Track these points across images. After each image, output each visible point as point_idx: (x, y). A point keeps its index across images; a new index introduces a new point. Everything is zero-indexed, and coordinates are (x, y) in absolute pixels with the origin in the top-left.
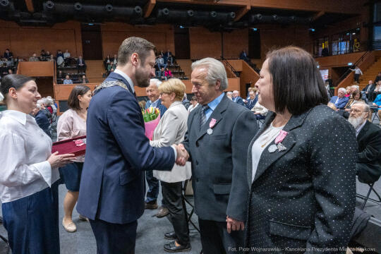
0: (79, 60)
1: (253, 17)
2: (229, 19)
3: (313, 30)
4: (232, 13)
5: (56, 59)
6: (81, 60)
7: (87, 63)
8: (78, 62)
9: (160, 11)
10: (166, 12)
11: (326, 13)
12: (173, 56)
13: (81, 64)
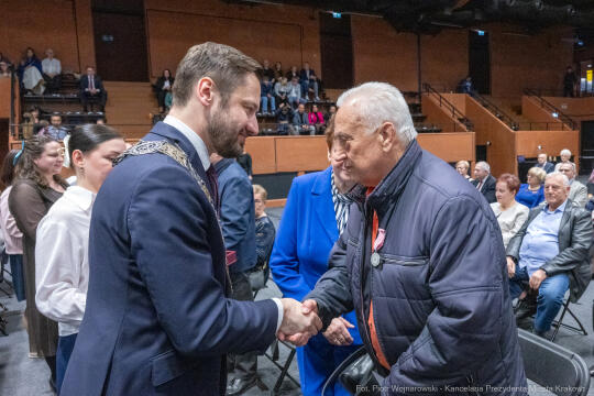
0: (85, 77)
5: (20, 72)
6: (91, 79)
7: (109, 87)
8: (84, 82)
12: (318, 80)
13: (93, 90)
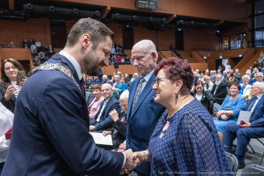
1: (178, 22)
2: (162, 22)
3: (218, 32)
4: (164, 19)
6: (50, 48)
9: (113, 15)
10: (118, 16)
11: (225, 21)
